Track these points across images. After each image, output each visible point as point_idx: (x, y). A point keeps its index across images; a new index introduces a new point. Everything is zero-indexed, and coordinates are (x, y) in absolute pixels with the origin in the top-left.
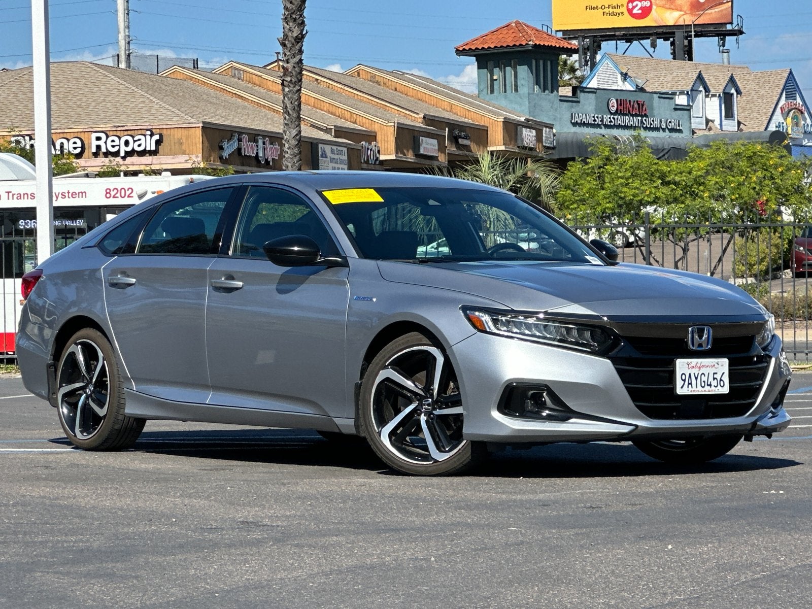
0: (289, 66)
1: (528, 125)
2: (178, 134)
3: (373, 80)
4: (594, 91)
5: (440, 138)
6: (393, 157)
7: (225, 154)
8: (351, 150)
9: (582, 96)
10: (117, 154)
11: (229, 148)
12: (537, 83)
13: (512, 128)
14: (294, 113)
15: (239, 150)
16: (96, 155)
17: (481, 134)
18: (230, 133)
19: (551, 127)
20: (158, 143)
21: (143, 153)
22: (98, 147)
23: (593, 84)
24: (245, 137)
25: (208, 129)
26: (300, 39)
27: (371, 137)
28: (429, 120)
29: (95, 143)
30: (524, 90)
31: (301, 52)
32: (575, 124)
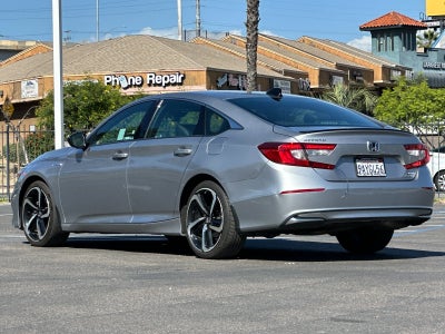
0: (250, 37)
1: (397, 69)
2: (194, 74)
3: (311, 44)
4: (437, 50)
5: (345, 77)
6: (317, 86)
7: (220, 85)
8: (292, 82)
9: (430, 53)
10: (160, 85)
11: (222, 81)
12: (405, 45)
13: (387, 71)
14: (253, 62)
15: (228, 82)
16: (150, 85)
17: (370, 74)
18: (222, 73)
19: (410, 70)
20: (183, 79)
21: (175, 84)
22: (151, 81)
23: (438, 46)
24: (231, 76)
25: (210, 72)
26: (256, 22)
27: (305, 75)
28: (339, 66)
29: (149, 79)
30: (396, 50)
31: (256, 29)
32: (425, 68)
